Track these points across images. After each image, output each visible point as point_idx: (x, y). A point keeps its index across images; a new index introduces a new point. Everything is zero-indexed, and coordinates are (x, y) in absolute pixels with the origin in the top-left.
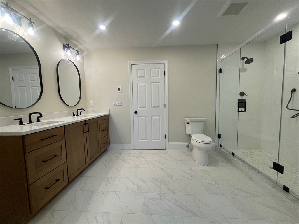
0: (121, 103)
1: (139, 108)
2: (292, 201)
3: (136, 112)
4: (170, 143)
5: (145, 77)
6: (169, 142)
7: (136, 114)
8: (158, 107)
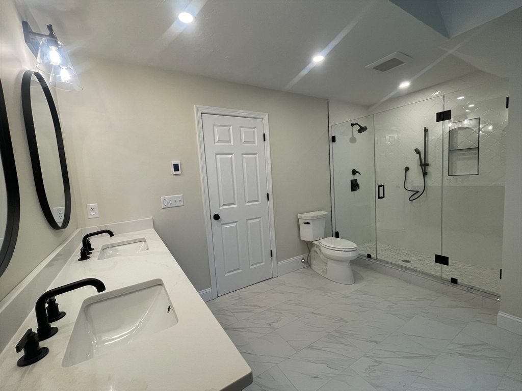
0: (182, 200)
1: (222, 208)
2: (468, 292)
3: (217, 217)
4: (280, 263)
5: (230, 143)
6: (277, 262)
7: (216, 221)
8: (257, 201)
